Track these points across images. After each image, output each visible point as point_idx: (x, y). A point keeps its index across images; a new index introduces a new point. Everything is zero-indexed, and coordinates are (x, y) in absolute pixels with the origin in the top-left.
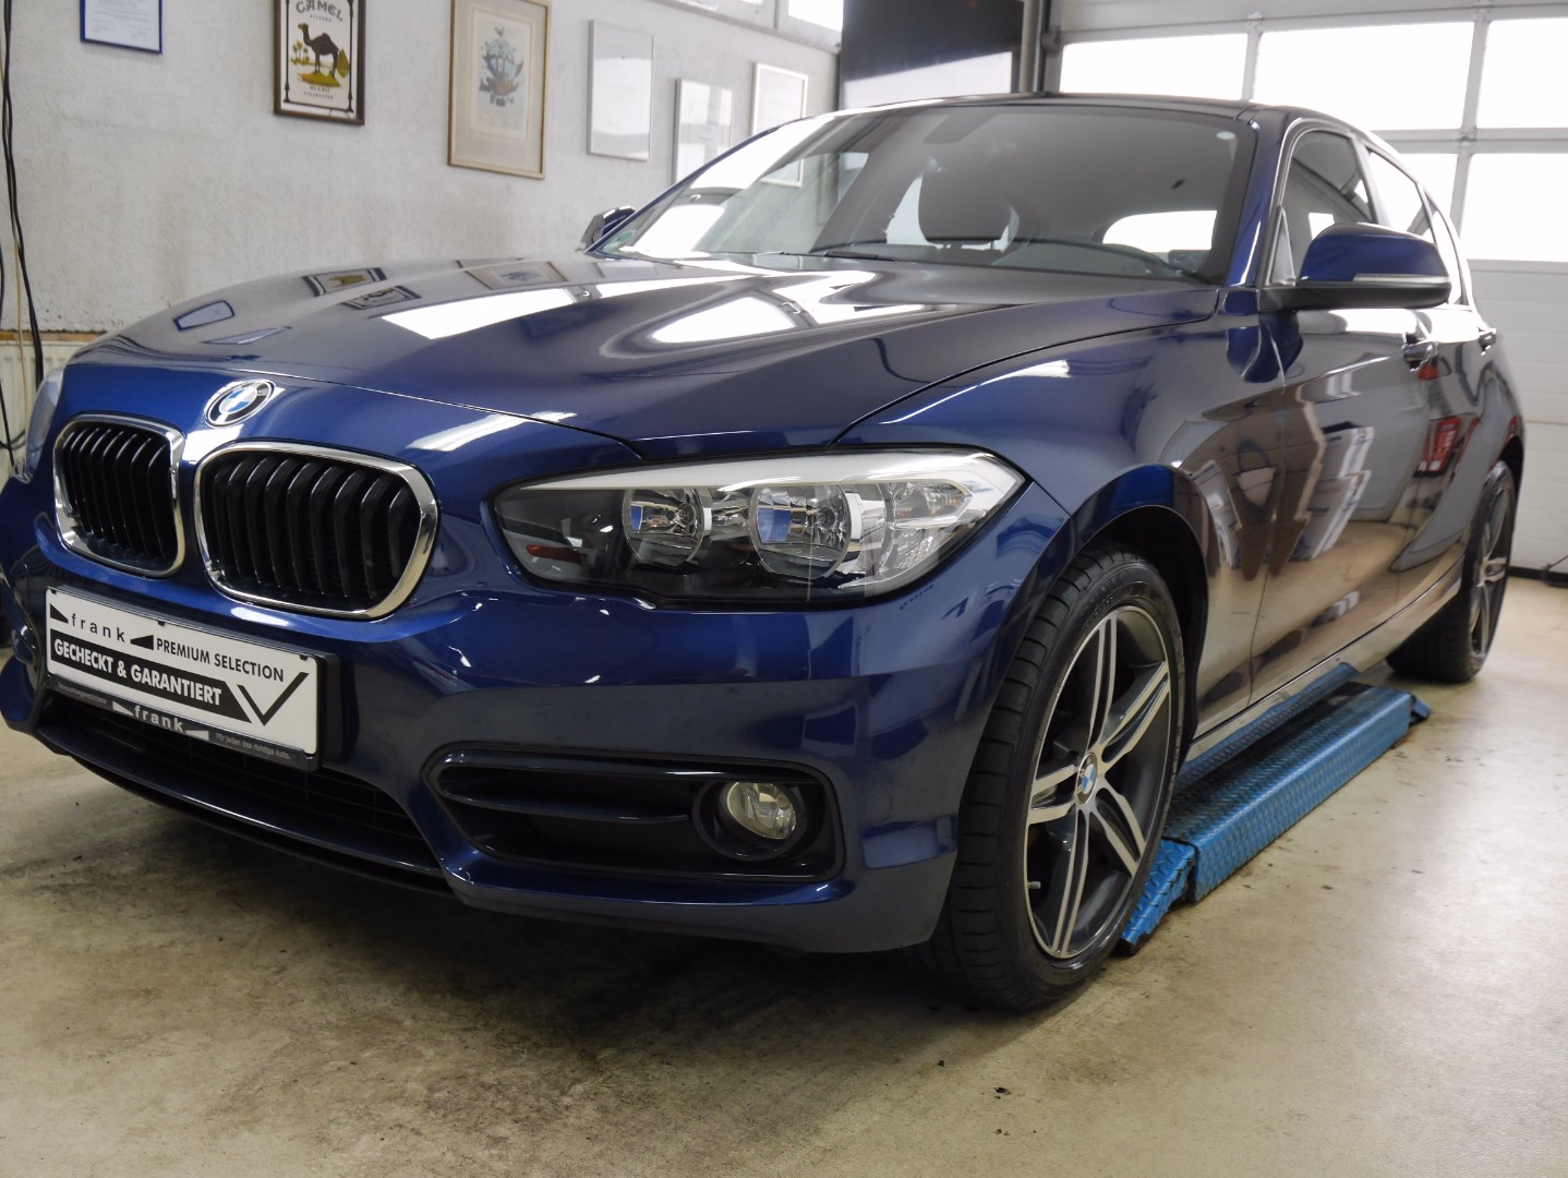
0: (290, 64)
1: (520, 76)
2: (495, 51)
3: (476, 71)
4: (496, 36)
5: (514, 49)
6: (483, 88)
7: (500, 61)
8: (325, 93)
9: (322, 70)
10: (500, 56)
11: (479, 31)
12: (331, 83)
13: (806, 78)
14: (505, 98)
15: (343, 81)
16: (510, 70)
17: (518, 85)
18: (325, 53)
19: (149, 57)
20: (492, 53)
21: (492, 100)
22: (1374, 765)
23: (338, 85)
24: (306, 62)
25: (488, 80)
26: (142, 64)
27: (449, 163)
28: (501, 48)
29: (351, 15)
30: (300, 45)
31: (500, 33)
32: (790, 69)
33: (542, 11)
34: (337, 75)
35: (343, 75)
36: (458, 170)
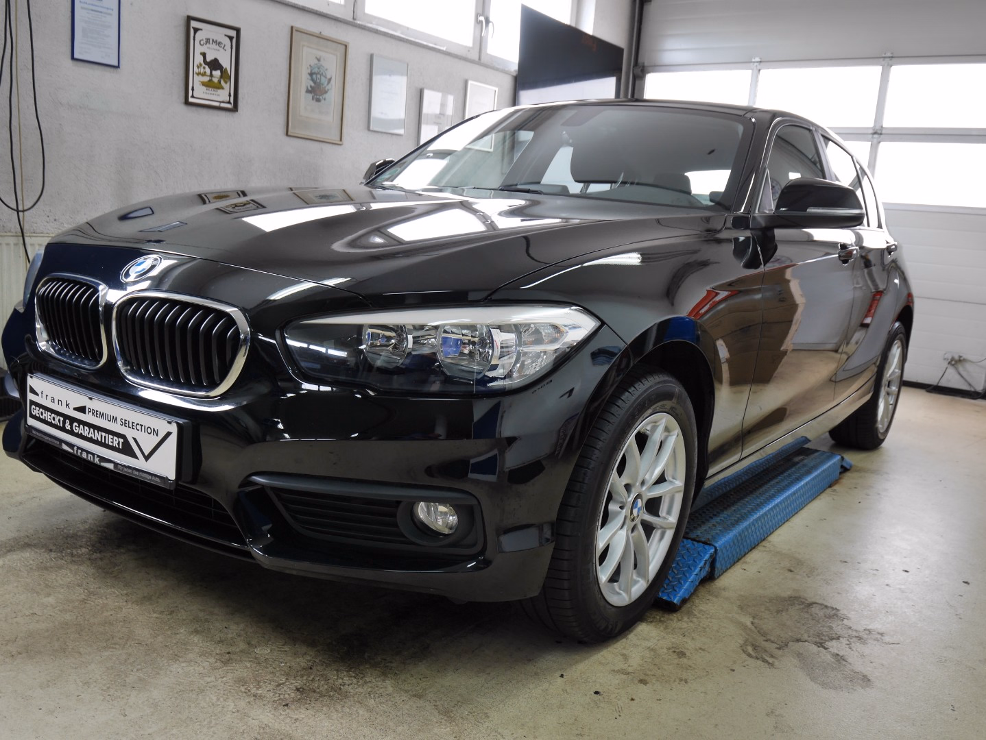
0: (195, 75)
1: (330, 85)
2: (316, 70)
3: (303, 81)
4: (316, 62)
5: (327, 70)
6: (308, 91)
7: (319, 76)
8: (215, 93)
9: (214, 79)
10: (318, 73)
11: (307, 55)
12: (218, 87)
13: (497, 89)
14: (321, 97)
15: (226, 86)
16: (324, 81)
17: (328, 90)
18: (216, 70)
19: (112, 70)
20: (313, 71)
21: (313, 99)
22: (819, 497)
23: (223, 88)
24: (204, 74)
25: (311, 86)
26: (108, 74)
27: (287, 134)
28: (319, 68)
29: (232, 48)
30: (201, 65)
31: (319, 60)
32: (487, 84)
33: (344, 47)
34: (222, 82)
35: (226, 83)
36: (292, 139)
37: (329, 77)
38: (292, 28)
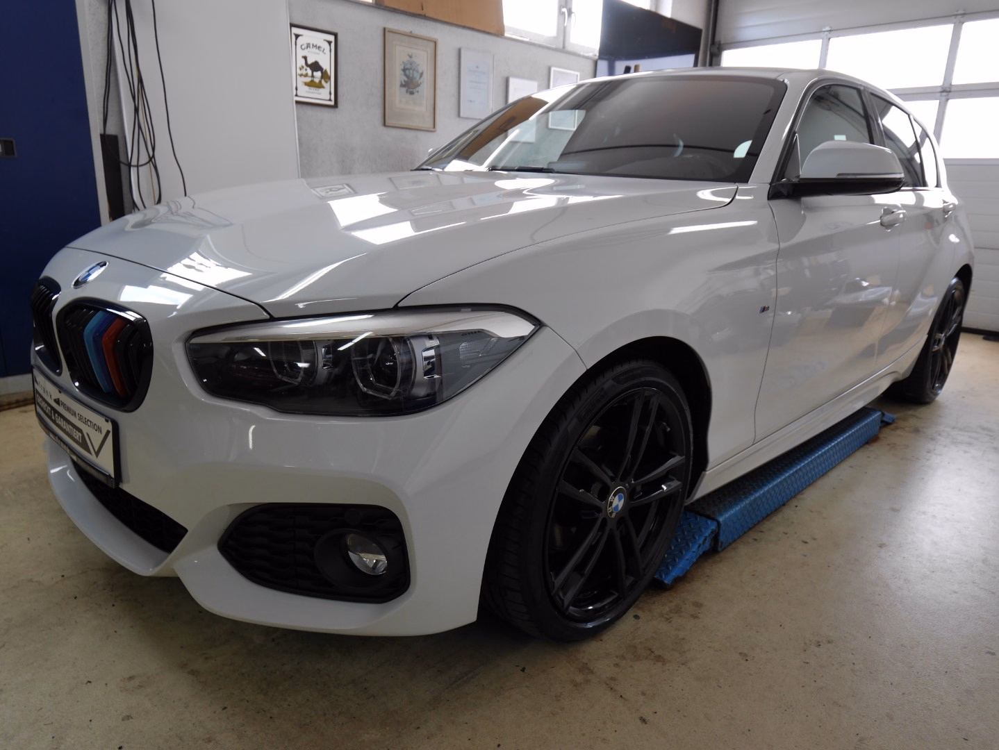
0: (298, 77)
1: (422, 79)
2: (408, 66)
3: (397, 77)
4: (408, 58)
5: (418, 65)
6: (402, 86)
8: (315, 91)
10: (411, 69)
11: (400, 54)
12: (320, 86)
13: (578, 74)
14: (414, 90)
15: (327, 86)
16: (416, 75)
17: (421, 83)
18: (317, 71)
21: (407, 92)
23: (323, 87)
24: (306, 75)
25: (405, 81)
27: (384, 124)
28: (411, 64)
29: (330, 51)
31: (411, 57)
32: (570, 69)
33: (433, 44)
34: (323, 82)
35: (326, 82)
36: (389, 128)
37: (420, 71)
38: (385, 29)
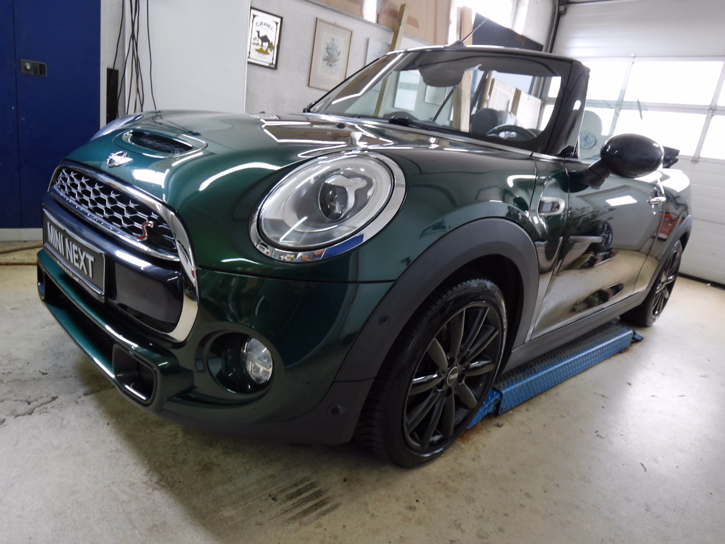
0: (252, 44)
1: (339, 56)
3: (321, 53)
4: (331, 41)
5: (338, 46)
6: (324, 59)
7: (332, 50)
8: (263, 56)
9: (263, 48)
10: (332, 48)
11: (325, 37)
12: (266, 53)
14: (333, 64)
15: (271, 53)
16: (335, 54)
17: (338, 60)
18: (265, 41)
20: (329, 47)
21: (327, 64)
24: (258, 44)
27: (308, 85)
29: (277, 29)
30: (256, 38)
31: (333, 40)
33: (350, 33)
34: (269, 50)
35: (271, 51)
37: (339, 51)
38: (317, 19)
